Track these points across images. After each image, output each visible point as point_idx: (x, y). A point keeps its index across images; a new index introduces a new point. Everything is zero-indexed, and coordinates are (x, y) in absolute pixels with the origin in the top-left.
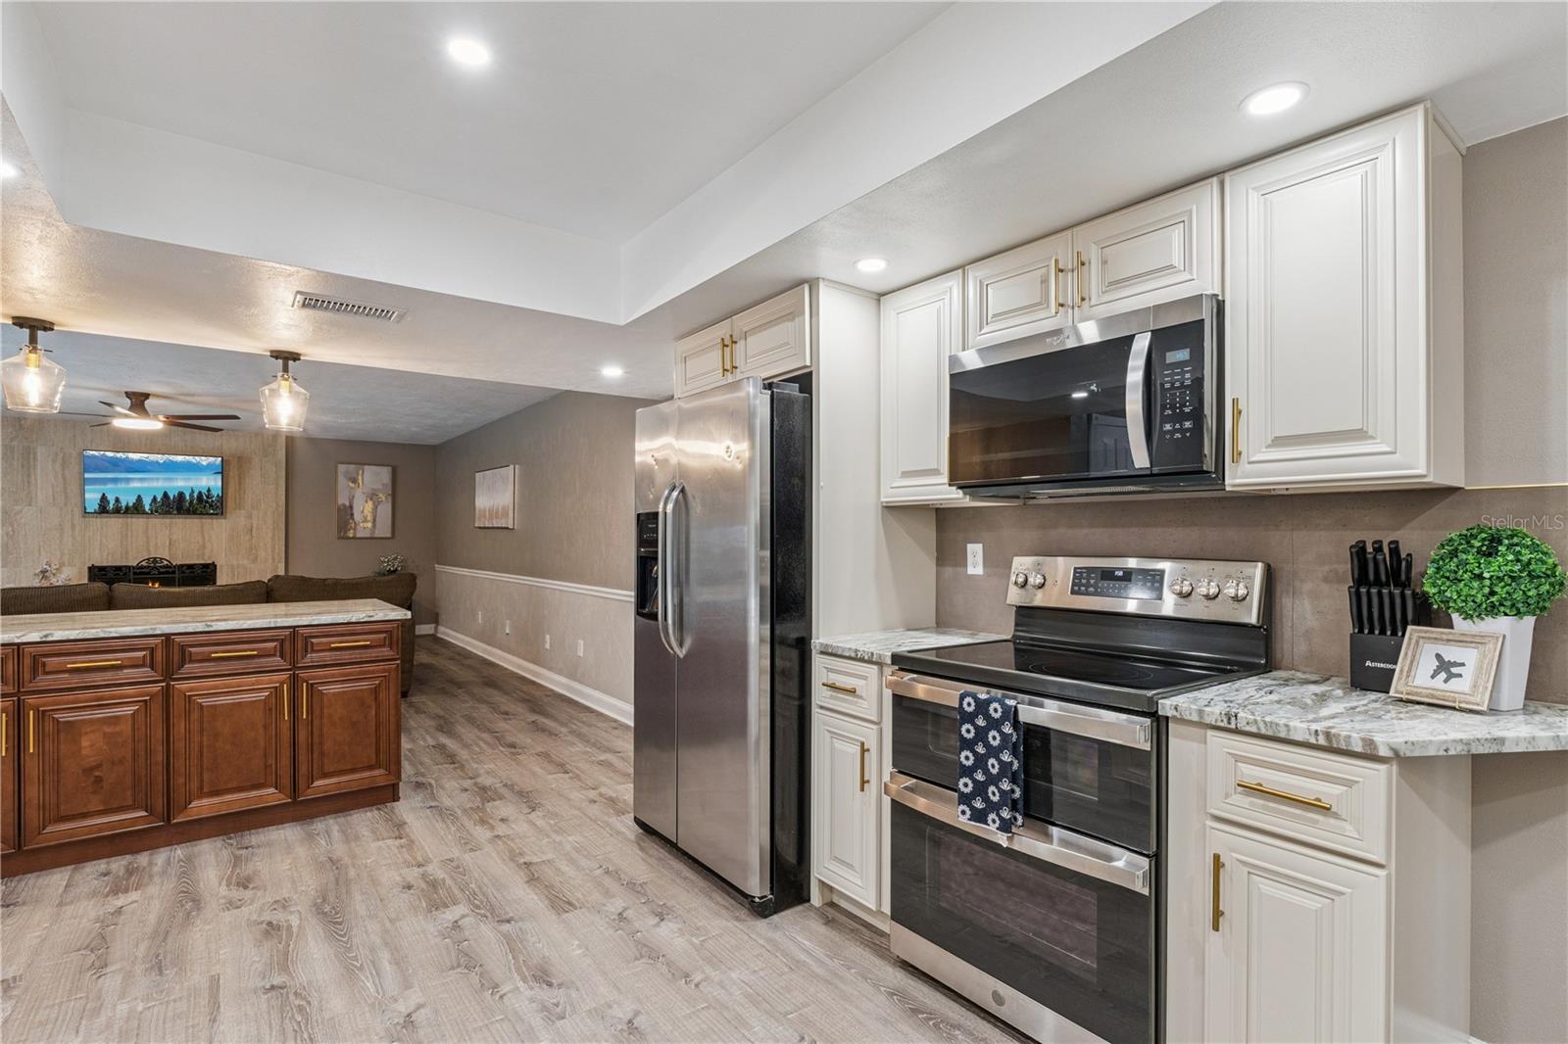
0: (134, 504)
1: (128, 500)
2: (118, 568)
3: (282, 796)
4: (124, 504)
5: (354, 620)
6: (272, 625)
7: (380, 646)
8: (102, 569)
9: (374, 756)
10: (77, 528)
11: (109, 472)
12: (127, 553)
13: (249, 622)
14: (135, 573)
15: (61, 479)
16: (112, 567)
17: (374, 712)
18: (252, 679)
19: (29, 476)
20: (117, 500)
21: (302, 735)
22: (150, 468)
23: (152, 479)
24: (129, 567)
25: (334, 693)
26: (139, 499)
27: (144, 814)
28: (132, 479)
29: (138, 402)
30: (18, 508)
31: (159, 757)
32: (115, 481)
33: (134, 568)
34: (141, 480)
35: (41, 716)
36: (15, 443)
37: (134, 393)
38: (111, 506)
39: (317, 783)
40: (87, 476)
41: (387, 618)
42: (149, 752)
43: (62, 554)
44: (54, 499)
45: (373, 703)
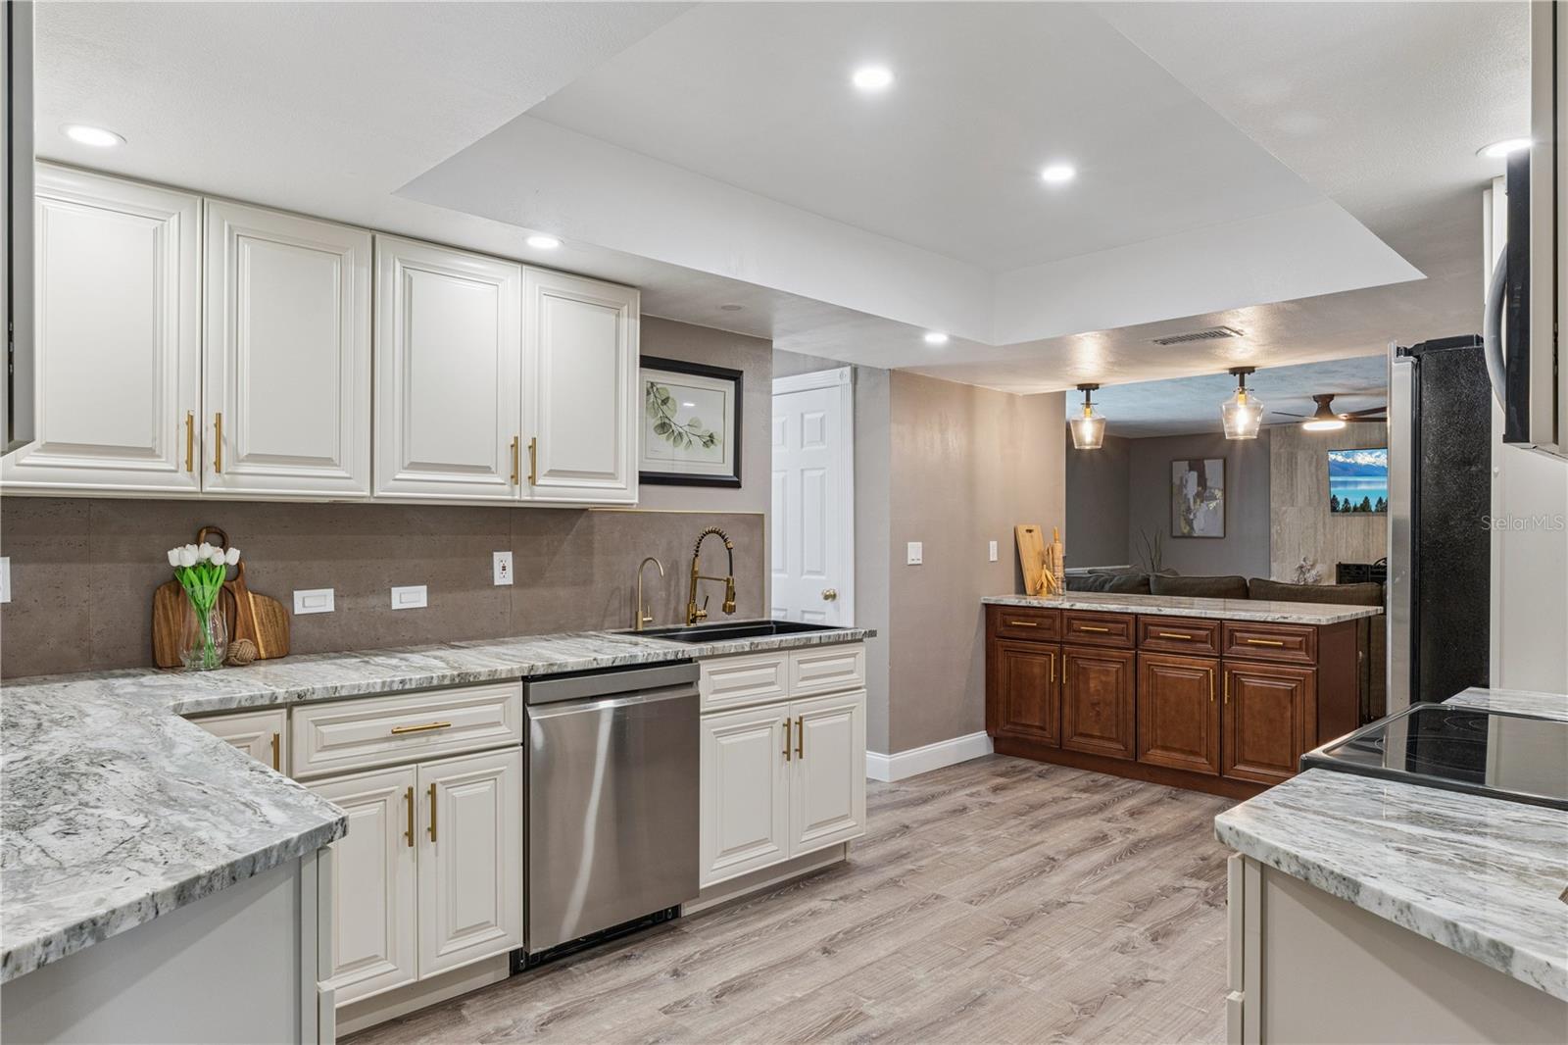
0: (1362, 505)
1: (1356, 501)
2: (1359, 567)
3: (1211, 769)
4: (1352, 505)
5: (1269, 619)
6: (1203, 616)
7: (1296, 649)
8: (1347, 566)
9: (1289, 759)
10: (1328, 527)
11: (1339, 476)
12: (1369, 551)
13: (1187, 610)
14: (1372, 573)
15: (1315, 479)
16: (1354, 565)
17: (1289, 714)
18: (1189, 659)
19: (1292, 480)
20: (1346, 501)
21: (1228, 719)
22: (1376, 472)
23: (1379, 482)
24: (1367, 566)
25: (1254, 687)
26: (1366, 500)
27: (1122, 748)
28: (1361, 482)
29: (1324, 405)
30: (1284, 508)
31: (1131, 708)
32: (1345, 483)
33: (1371, 567)
34: (1369, 483)
35: (1072, 659)
36: (1282, 450)
37: (1320, 396)
38: (1341, 507)
39: (1238, 767)
40: (1332, 479)
41: (1301, 622)
42: (1125, 702)
43: (1316, 552)
44: (1310, 499)
45: (1289, 705)
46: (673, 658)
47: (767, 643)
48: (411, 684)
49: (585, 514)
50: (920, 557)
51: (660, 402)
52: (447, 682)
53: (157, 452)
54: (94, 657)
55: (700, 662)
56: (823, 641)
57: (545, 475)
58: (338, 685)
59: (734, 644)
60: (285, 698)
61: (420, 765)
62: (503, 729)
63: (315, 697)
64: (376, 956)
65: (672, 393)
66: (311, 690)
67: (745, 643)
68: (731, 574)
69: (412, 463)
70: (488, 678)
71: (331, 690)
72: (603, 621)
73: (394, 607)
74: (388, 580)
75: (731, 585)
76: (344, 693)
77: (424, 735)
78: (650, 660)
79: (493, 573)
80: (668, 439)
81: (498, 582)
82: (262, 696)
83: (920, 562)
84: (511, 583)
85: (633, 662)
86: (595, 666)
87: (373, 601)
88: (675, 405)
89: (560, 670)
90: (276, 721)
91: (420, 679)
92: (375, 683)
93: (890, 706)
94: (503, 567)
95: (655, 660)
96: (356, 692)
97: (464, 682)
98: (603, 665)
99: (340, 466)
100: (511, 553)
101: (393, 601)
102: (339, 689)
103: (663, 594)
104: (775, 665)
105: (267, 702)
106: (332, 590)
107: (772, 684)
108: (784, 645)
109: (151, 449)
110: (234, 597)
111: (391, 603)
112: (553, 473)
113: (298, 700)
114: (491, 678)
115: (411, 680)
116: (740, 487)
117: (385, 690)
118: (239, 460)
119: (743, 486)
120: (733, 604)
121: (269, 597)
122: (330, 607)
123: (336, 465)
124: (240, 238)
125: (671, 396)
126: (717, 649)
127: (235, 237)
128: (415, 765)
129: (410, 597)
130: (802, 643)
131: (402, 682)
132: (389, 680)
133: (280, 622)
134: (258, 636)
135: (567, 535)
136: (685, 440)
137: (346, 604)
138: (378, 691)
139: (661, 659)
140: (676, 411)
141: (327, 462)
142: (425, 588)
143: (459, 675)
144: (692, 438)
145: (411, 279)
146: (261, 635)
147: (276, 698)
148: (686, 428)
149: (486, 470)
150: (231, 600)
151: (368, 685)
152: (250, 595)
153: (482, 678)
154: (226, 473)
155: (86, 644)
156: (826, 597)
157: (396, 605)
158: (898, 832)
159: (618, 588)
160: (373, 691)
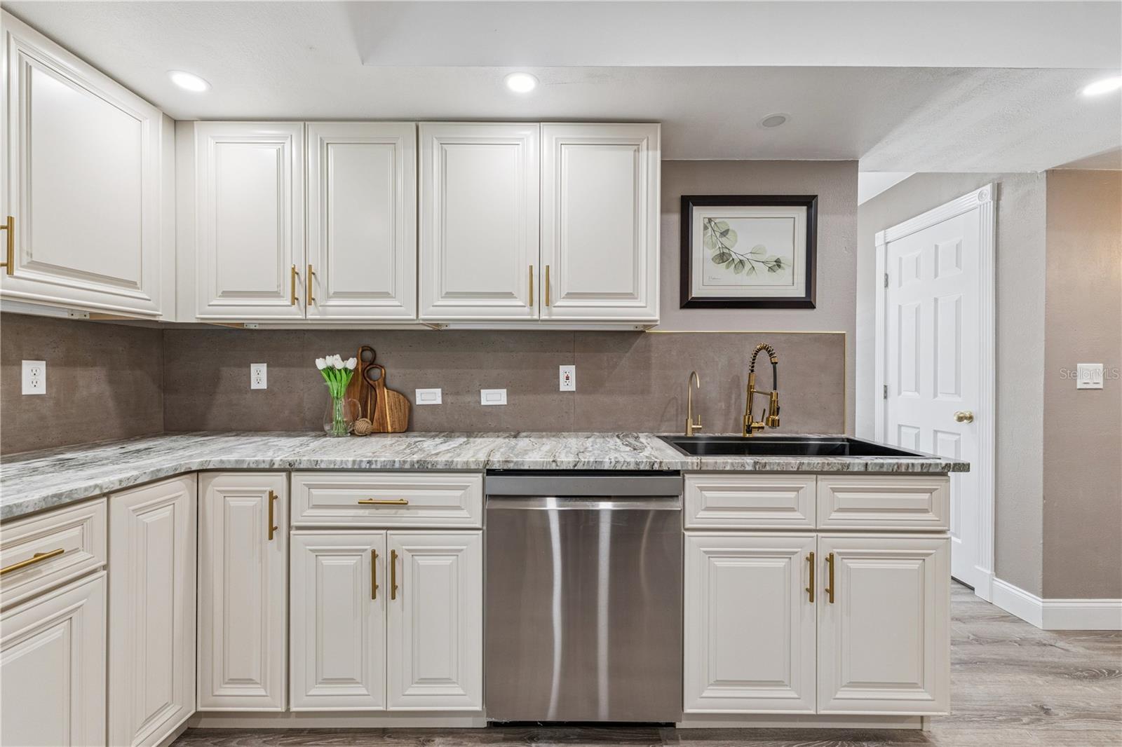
46: (647, 468)
47: (779, 464)
48: (376, 464)
49: (643, 335)
50: (1101, 380)
51: (718, 234)
52: (407, 466)
53: (282, 294)
54: (306, 423)
55: (687, 476)
56: (870, 469)
57: (564, 298)
58: (319, 459)
59: (730, 461)
60: (280, 465)
61: (389, 532)
62: (464, 513)
63: (302, 466)
64: (353, 679)
65: (732, 225)
66: (298, 461)
67: (748, 461)
68: (775, 388)
69: (447, 293)
70: (445, 467)
71: (313, 462)
72: (659, 425)
73: (482, 404)
74: (478, 384)
75: (774, 398)
76: (323, 466)
77: (393, 508)
78: (618, 468)
79: (559, 382)
80: (728, 267)
81: (562, 388)
82: (264, 461)
83: (1101, 386)
84: (574, 390)
85: (599, 468)
86: (554, 467)
87: (468, 399)
88: (736, 236)
89: (516, 468)
90: (277, 482)
91: (384, 461)
92: (348, 461)
93: (1044, 544)
94: (568, 378)
95: (624, 468)
96: (332, 466)
97: (422, 468)
98: (563, 467)
99: (395, 298)
100: (574, 366)
101: (482, 399)
102: (319, 462)
103: (723, 405)
104: (797, 490)
105: (268, 467)
106: (440, 390)
107: (792, 510)
108: (805, 468)
109: (276, 292)
110: (376, 391)
111: (480, 400)
112: (570, 295)
113: (289, 467)
114: (448, 467)
115: (376, 461)
116: (813, 307)
117: (355, 467)
118: (329, 297)
119: (817, 305)
120: (777, 418)
121: (397, 392)
122: (439, 401)
123: (392, 297)
124: (329, 146)
125: (731, 228)
126: (707, 464)
127: (324, 146)
128: (385, 531)
129: (494, 397)
130: (835, 469)
131: (369, 462)
132: (358, 459)
133: (402, 409)
134: (388, 418)
135: (626, 352)
136: (748, 266)
137: (450, 399)
138: (350, 467)
139: (632, 467)
140: (736, 241)
141: (385, 295)
142: (505, 391)
143: (418, 462)
144: (755, 264)
145: (446, 151)
146: (390, 417)
147: (274, 464)
148: (749, 256)
149: (509, 295)
150: (373, 393)
151: (342, 461)
152: (386, 390)
153: (439, 467)
154: (320, 306)
155: (302, 415)
156: (960, 419)
157: (484, 402)
158: (1026, 714)
159: (675, 398)
160: (345, 467)
